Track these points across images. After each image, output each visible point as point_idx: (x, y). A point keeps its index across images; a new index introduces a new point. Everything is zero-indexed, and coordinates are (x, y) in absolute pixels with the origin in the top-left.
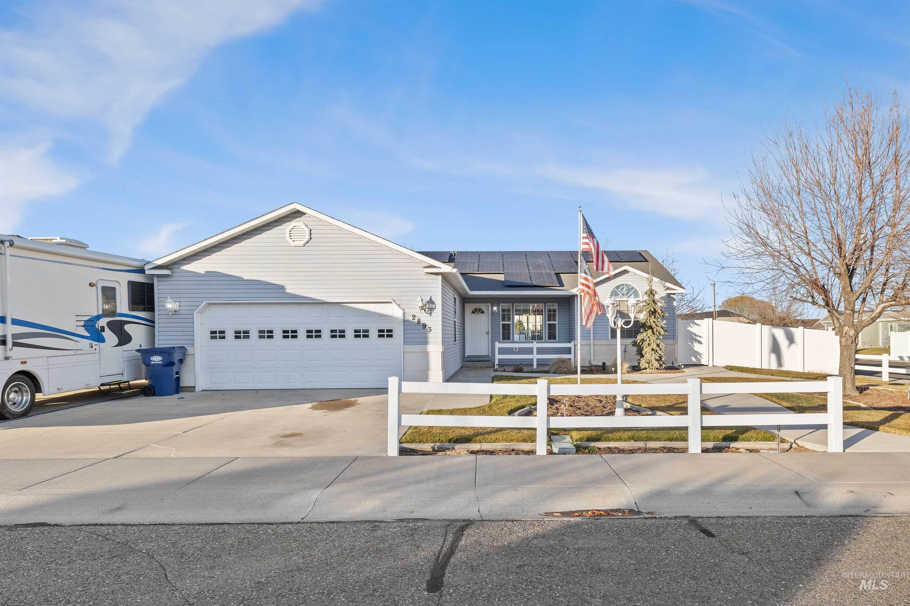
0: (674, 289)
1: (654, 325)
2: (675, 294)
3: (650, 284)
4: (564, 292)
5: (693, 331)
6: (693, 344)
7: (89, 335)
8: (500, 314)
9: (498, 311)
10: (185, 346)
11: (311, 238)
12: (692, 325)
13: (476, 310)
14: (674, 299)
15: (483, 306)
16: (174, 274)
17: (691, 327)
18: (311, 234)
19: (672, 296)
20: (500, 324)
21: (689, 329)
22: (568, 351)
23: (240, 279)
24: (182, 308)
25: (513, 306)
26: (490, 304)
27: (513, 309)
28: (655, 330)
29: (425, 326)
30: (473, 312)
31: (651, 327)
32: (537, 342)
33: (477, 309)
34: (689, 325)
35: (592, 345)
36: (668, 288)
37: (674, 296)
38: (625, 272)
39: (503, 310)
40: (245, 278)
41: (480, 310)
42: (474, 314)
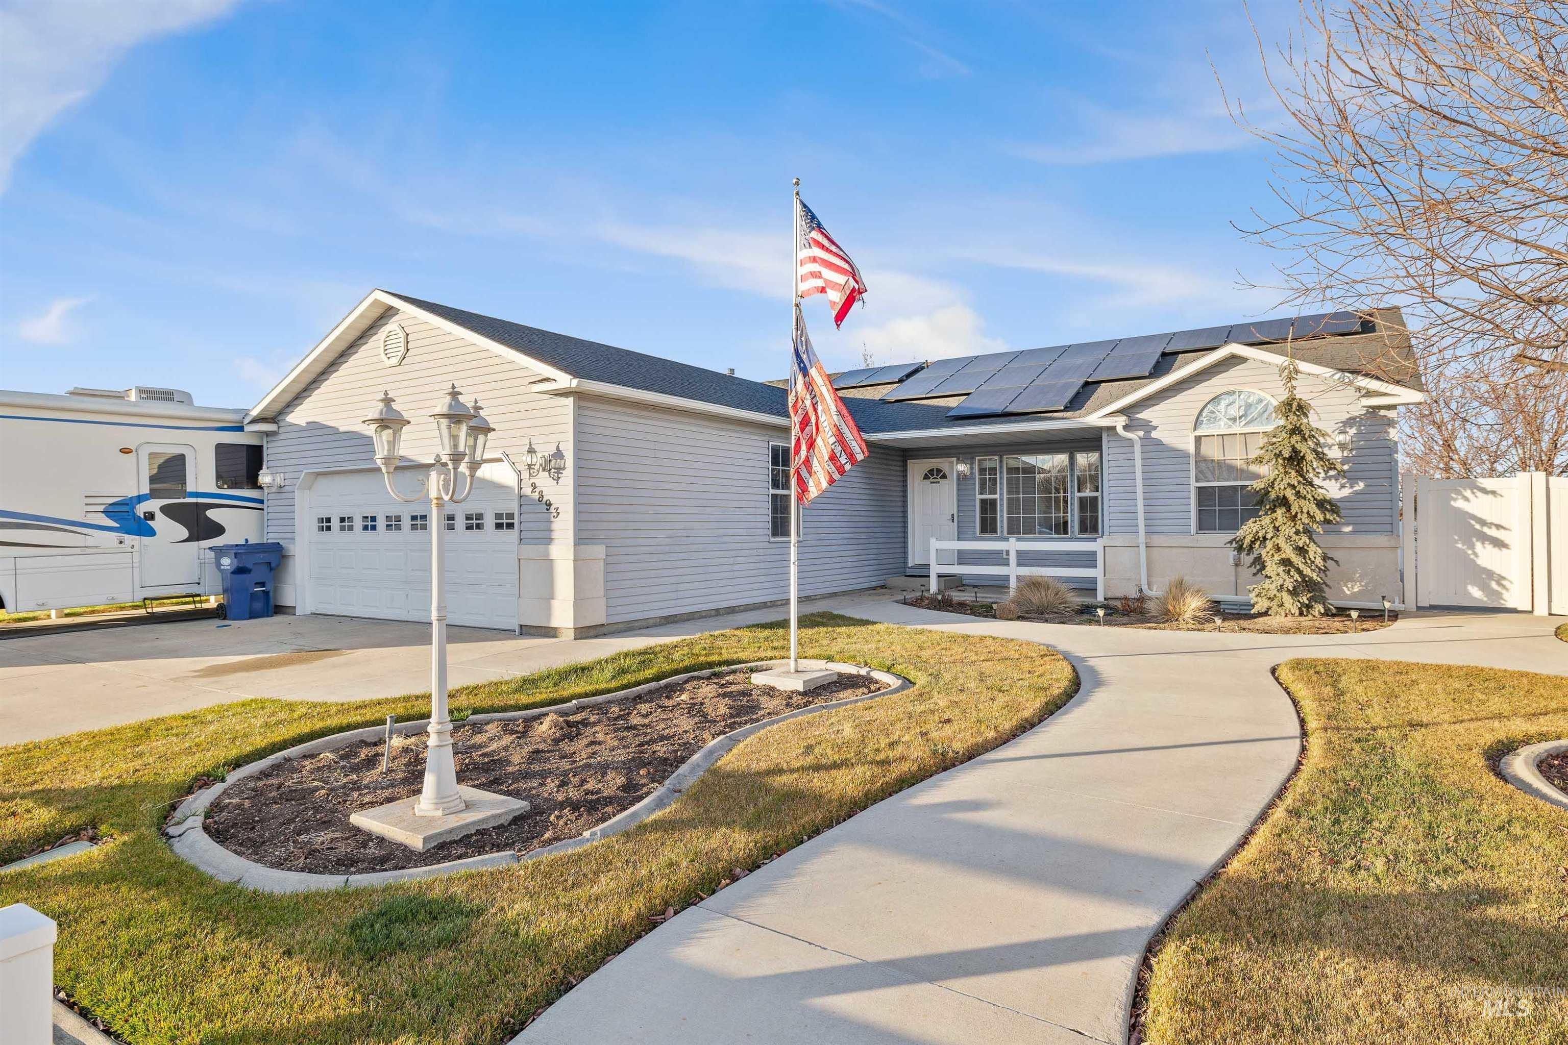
0: (1385, 394)
1: (1290, 494)
2: (1392, 407)
3: (1289, 385)
4: (1068, 422)
5: (1471, 511)
6: (1472, 547)
7: (118, 525)
8: (974, 479)
9: (972, 473)
10: (281, 542)
11: (408, 350)
12: (1468, 493)
13: (931, 472)
14: (1391, 423)
15: (942, 464)
16: (281, 430)
17: (1467, 499)
18: (408, 342)
19: (1383, 412)
20: (975, 500)
21: (1460, 504)
22: (1089, 560)
23: (334, 431)
24: (287, 482)
25: (1001, 461)
26: (954, 459)
27: (1001, 467)
28: (1295, 509)
29: (549, 505)
30: (926, 477)
31: (1284, 502)
32: (1019, 539)
33: (932, 470)
34: (1459, 493)
35: (1143, 547)
36: (1369, 394)
37: (1391, 414)
38: (1234, 360)
39: (982, 471)
40: (342, 429)
41: (939, 471)
42: (927, 482)
